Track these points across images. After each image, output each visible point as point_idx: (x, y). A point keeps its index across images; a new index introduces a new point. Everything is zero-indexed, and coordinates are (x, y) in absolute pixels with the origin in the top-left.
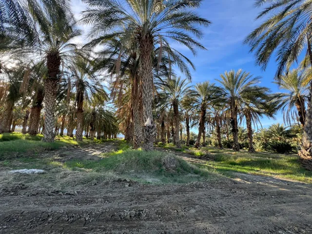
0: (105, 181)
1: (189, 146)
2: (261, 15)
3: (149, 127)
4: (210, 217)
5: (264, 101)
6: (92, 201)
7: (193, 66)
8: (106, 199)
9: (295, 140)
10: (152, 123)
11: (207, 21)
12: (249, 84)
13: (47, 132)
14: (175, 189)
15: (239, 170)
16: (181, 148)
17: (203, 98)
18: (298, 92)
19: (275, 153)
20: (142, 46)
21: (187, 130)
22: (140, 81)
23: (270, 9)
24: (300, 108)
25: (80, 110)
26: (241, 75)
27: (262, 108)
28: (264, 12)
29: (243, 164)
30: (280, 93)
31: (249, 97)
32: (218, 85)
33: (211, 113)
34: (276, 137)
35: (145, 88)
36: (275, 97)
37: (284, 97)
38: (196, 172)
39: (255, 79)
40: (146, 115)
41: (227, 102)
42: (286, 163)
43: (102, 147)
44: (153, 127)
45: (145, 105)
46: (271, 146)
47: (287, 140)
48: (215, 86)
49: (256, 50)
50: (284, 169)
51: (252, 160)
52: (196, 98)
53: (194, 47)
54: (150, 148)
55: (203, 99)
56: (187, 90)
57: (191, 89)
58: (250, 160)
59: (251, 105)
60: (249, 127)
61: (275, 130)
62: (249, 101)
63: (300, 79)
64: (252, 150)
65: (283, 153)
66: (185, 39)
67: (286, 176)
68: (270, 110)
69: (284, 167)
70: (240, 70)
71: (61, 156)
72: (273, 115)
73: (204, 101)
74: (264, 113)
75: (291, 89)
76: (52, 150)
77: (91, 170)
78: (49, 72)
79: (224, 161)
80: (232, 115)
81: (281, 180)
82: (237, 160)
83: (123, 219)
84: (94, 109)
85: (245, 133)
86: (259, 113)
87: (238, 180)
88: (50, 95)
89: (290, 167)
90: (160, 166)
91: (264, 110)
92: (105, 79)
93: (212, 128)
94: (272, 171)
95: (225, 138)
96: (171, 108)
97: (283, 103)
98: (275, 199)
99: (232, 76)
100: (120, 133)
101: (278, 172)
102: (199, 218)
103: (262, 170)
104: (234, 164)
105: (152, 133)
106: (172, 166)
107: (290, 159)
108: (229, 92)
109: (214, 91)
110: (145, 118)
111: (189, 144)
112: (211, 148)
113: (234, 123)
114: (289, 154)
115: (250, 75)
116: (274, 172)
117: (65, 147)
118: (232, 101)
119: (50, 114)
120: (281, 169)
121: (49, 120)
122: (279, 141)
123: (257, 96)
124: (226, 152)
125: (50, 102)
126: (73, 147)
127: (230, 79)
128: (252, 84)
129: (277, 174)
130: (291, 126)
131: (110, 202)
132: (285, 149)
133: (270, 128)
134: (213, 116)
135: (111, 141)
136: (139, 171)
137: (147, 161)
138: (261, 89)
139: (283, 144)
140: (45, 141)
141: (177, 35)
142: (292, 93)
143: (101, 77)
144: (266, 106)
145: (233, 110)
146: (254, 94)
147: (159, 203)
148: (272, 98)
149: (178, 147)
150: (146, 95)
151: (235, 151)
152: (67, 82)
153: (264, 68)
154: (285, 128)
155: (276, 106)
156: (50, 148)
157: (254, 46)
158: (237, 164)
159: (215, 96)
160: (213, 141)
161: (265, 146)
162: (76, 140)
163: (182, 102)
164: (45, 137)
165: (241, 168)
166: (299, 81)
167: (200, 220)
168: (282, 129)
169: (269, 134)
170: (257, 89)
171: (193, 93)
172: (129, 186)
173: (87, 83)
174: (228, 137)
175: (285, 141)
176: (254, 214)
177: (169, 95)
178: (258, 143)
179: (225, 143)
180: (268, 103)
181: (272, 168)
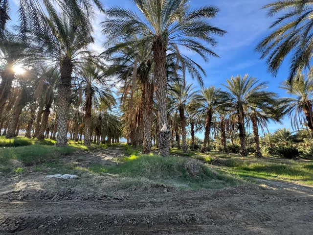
0: (144, 187)
1: (194, 151)
2: (274, 25)
3: (165, 133)
4: (258, 222)
5: (270, 106)
6: (142, 206)
7: (204, 73)
8: (154, 204)
9: (301, 145)
10: (168, 128)
11: (222, 31)
12: (256, 88)
13: (60, 137)
14: (212, 194)
15: (256, 175)
16: (188, 153)
17: (209, 102)
18: (306, 97)
19: (283, 158)
20: (156, 54)
21: (192, 135)
22: (155, 88)
23: (282, 19)
24: (308, 113)
25: (89, 114)
26: (247, 80)
27: (269, 113)
28: (277, 22)
29: (258, 169)
30: (287, 98)
31: (255, 102)
32: (224, 90)
33: (216, 117)
34: (283, 142)
35: (160, 94)
36: (283, 102)
37: (291, 102)
38: (220, 178)
39: (261, 84)
40: (162, 120)
41: (234, 107)
42: (303, 169)
43: (111, 152)
44: (169, 132)
45: (160, 110)
46: (277, 151)
47: (294, 145)
48: (221, 90)
49: (267, 57)
50: (302, 175)
51: (266, 166)
52: (202, 103)
53: (206, 54)
54: (167, 153)
55: (210, 104)
56: (193, 95)
57: (197, 94)
58: (264, 166)
59: (257, 109)
60: (256, 132)
61: (281, 135)
62: (255, 105)
63: (306, 84)
64: (259, 155)
65: (290, 158)
66: (197, 48)
67: (306, 182)
68: (278, 115)
69: (303, 174)
70: (246, 75)
71: (78, 161)
72: (281, 120)
73: (210, 105)
74: (271, 118)
75: (298, 94)
76: (66, 155)
77: (117, 175)
78: (63, 78)
79: (237, 166)
80: (239, 119)
81: (303, 186)
82: (250, 166)
83: (181, 223)
84: (100, 114)
85: (250, 138)
86: (265, 118)
87: (264, 186)
88: (63, 100)
89: (307, 173)
90: (184, 172)
91: (270, 115)
92: (115, 85)
93: (216, 132)
94: (289, 177)
95: (229, 142)
96: (177, 113)
97: (291, 108)
98: (308, 205)
99: (239, 81)
100: (123, 137)
101: (296, 178)
102: (249, 222)
103: (279, 176)
104: (248, 170)
105: (168, 138)
106: (196, 171)
107: (305, 164)
108: (235, 97)
109: (221, 96)
110: (161, 124)
111: (193, 149)
112: (216, 153)
113: (241, 127)
114: (297, 159)
115: (256, 80)
116: (292, 178)
117: (78, 152)
118: (239, 106)
119: (63, 119)
120: (299, 175)
121: (62, 125)
122: (285, 146)
123: (265, 101)
124: (234, 157)
125: (63, 107)
126: (84, 151)
127: (237, 84)
128: (259, 89)
129: (296, 180)
130: (299, 131)
131: (160, 207)
132: (291, 154)
133: (276, 132)
134: (218, 120)
135: (114, 146)
136: (165, 177)
137: (170, 167)
138: (268, 94)
139: (290, 149)
140: (59, 146)
141: (188, 43)
142: (300, 98)
143: (112, 83)
144: (273, 111)
145: (241, 115)
146: (261, 99)
147: (204, 207)
148: (279, 103)
149: (185, 152)
150: (161, 101)
151: (242, 156)
152: (78, 87)
153: (275, 75)
154: (292, 133)
155: (283, 111)
156: (65, 153)
157: (265, 53)
158: (252, 170)
159: (221, 101)
160: (217, 145)
161: (271, 151)
162: (84, 145)
163: (187, 106)
164: (59, 142)
165: (257, 174)
166: (306, 87)
167: (250, 224)
168: (288, 134)
169: (276, 139)
170: (264, 94)
171: (199, 98)
172: (168, 191)
173: (97, 88)
174: (232, 141)
175: (292, 147)
176: (298, 219)
177: (175, 100)
178: (264, 148)
179: (230, 148)
180: (275, 108)
181: (289, 174)
